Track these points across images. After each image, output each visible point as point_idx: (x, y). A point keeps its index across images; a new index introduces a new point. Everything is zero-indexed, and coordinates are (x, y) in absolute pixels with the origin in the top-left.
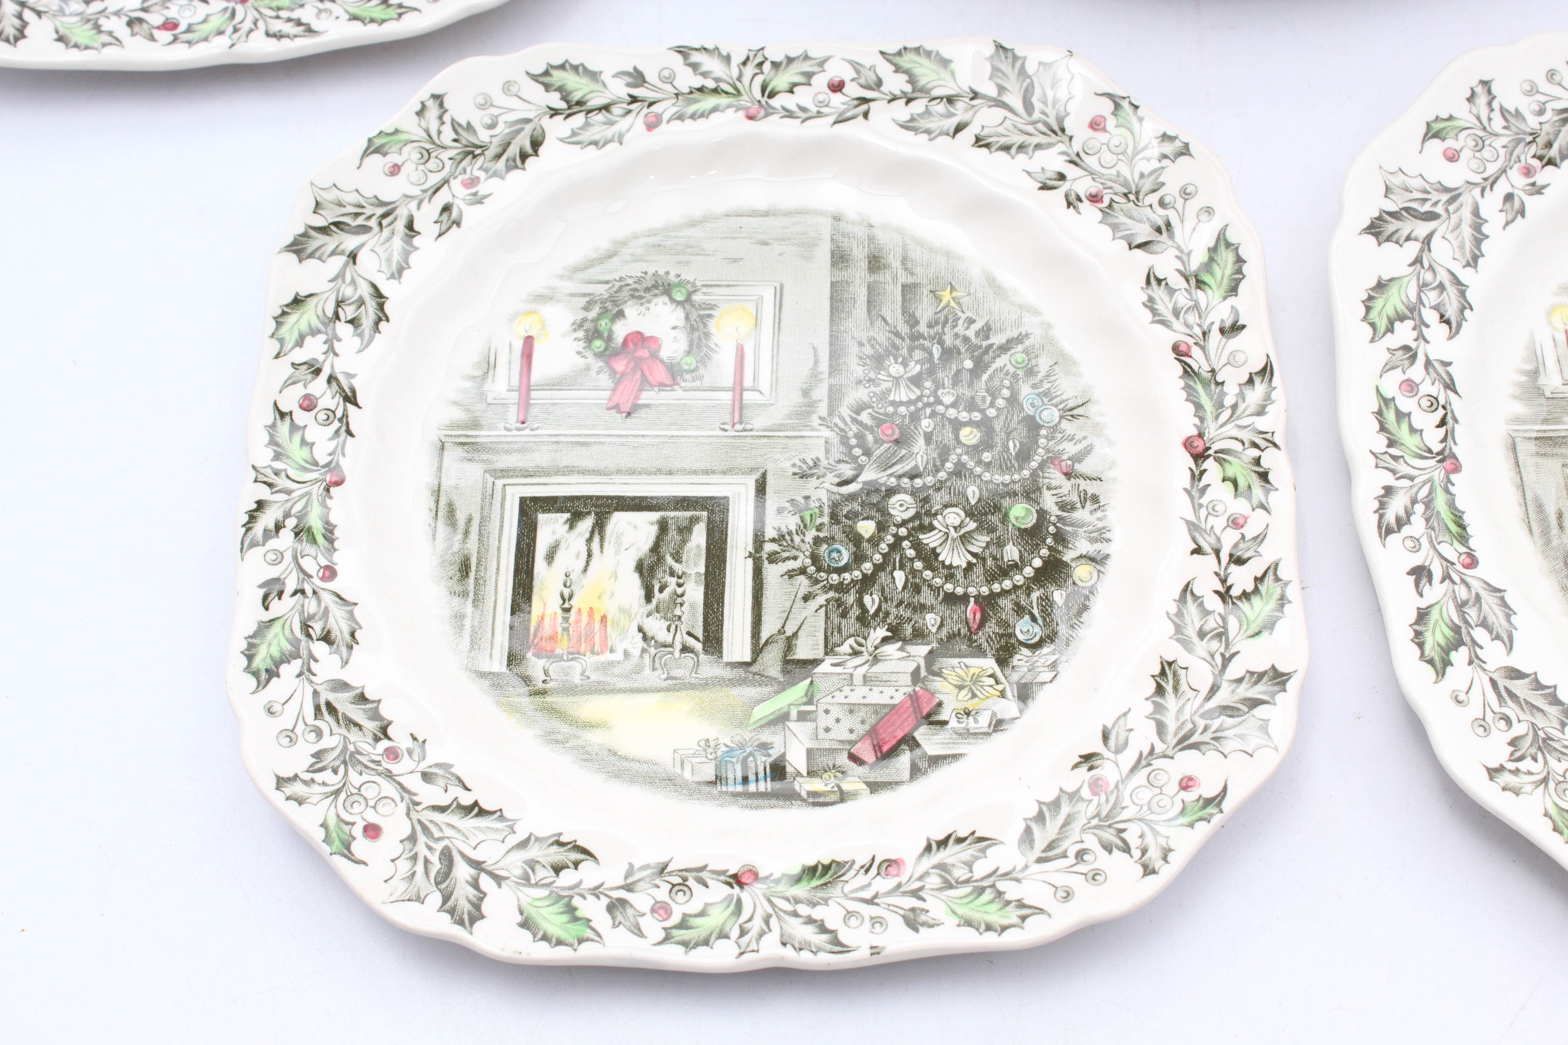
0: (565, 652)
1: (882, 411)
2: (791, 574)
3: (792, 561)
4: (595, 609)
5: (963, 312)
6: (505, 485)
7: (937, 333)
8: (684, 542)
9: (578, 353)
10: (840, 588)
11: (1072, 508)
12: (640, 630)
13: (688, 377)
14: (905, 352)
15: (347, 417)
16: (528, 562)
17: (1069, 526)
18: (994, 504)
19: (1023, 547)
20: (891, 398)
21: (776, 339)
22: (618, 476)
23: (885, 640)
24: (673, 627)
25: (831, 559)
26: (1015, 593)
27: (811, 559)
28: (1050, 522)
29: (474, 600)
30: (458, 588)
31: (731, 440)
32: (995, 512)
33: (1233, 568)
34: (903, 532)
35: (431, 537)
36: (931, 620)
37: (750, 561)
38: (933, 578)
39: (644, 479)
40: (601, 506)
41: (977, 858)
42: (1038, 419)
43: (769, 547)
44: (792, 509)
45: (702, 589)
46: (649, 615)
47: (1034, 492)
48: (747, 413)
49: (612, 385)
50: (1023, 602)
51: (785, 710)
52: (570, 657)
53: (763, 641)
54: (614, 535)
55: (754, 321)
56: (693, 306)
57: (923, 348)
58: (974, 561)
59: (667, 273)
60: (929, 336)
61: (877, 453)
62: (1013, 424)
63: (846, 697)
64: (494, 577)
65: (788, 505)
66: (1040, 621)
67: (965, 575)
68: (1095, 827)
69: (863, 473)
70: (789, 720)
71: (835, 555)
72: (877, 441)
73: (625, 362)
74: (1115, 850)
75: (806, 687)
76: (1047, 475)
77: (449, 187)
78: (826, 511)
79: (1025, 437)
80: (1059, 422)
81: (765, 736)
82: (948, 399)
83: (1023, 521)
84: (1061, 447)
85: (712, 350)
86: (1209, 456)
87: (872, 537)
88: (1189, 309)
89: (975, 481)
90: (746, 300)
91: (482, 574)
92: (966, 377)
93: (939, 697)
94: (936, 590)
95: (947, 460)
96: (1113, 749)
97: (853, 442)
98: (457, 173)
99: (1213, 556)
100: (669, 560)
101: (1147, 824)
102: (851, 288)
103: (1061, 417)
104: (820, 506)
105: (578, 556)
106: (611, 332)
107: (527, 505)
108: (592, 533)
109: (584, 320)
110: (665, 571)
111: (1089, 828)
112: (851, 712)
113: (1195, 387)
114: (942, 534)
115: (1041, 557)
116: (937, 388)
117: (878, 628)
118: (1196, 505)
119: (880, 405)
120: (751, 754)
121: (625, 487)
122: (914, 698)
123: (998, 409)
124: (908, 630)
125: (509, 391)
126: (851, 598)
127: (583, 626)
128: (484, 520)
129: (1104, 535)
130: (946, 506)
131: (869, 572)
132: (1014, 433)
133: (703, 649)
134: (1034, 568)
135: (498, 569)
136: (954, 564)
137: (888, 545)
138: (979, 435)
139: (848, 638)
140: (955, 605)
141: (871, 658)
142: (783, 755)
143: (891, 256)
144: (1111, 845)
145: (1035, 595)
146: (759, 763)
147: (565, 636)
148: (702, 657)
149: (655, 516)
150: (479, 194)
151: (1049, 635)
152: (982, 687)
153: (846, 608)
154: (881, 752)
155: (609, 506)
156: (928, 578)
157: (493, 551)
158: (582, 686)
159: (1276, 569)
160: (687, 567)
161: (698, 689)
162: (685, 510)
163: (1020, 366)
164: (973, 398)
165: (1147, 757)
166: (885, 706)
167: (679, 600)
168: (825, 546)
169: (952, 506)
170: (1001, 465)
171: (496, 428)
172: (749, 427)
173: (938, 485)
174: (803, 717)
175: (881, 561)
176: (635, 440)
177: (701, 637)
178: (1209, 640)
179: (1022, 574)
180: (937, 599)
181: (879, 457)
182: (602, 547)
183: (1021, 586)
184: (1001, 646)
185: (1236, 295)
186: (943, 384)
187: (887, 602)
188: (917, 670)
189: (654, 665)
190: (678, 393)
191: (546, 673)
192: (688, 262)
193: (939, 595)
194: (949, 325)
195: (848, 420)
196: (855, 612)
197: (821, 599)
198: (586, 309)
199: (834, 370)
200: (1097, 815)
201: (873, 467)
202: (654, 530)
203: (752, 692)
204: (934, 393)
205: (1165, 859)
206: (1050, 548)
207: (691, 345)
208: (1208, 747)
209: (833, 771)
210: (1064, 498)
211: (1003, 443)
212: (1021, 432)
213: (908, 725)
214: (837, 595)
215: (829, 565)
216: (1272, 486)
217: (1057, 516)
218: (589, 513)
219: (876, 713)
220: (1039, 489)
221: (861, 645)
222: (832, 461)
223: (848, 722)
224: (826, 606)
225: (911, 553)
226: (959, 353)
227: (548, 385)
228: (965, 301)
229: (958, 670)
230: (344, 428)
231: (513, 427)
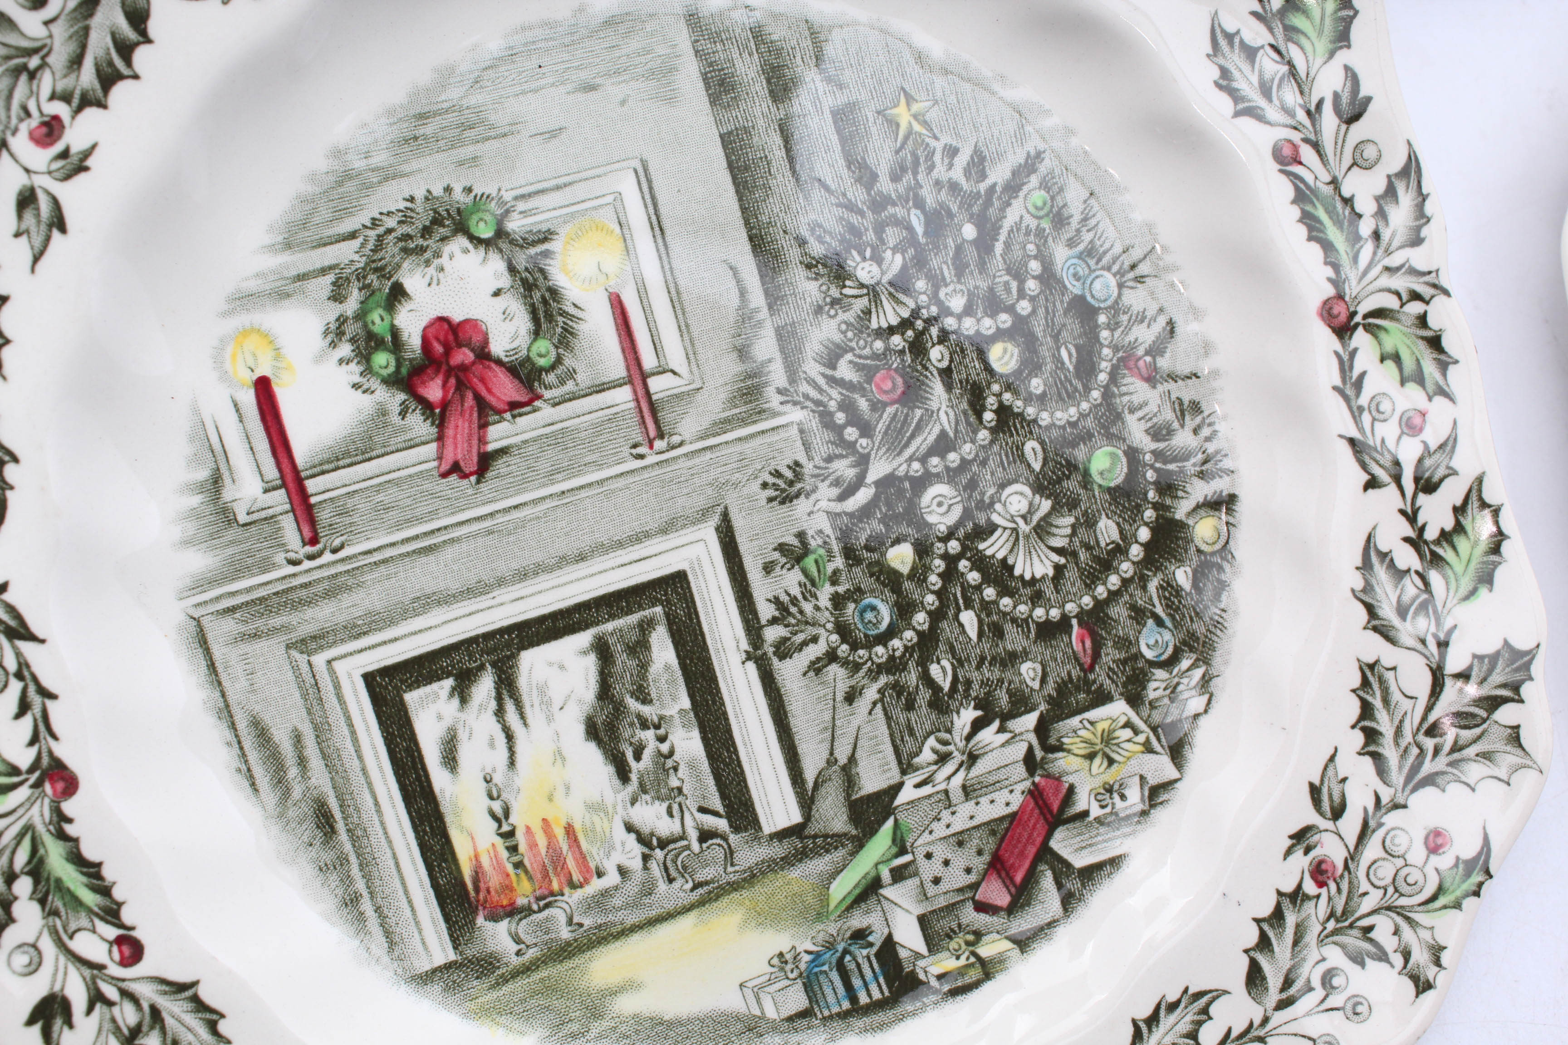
0: (532, 900)
1: (867, 352)
2: (816, 667)
3: (811, 645)
4: (549, 818)
5: (936, 138)
6: (329, 662)
7: (909, 189)
8: (644, 666)
9: (356, 386)
10: (893, 665)
11: (1170, 432)
12: (630, 828)
13: (551, 378)
14: (870, 236)
15: (28, 666)
16: (418, 778)
17: (1171, 462)
18: (1066, 460)
19: (1120, 516)
20: (874, 325)
21: (667, 267)
22: (503, 590)
23: (978, 726)
24: (675, 807)
25: (865, 625)
26: (1126, 591)
27: (838, 633)
28: (1145, 465)
29: (361, 865)
30: (328, 856)
31: (657, 471)
32: (1070, 473)
33: (1422, 498)
34: (954, 546)
35: (249, 790)
36: (1029, 671)
37: (751, 666)
38: (1015, 607)
39: (545, 581)
40: (496, 649)
41: (1200, 1023)
42: (1089, 298)
43: (772, 634)
44: (784, 560)
45: (696, 734)
46: (634, 801)
47: (1114, 423)
48: (666, 416)
49: (434, 430)
50: (1140, 602)
51: (873, 874)
52: (542, 903)
53: (810, 784)
54: (535, 692)
55: (621, 245)
56: (513, 242)
57: (897, 222)
58: (1063, 561)
59: (448, 189)
60: (899, 197)
61: (881, 427)
62: (1059, 319)
63: (948, 826)
64: (375, 818)
65: (776, 555)
66: (1168, 623)
67: (1056, 587)
68: (1335, 932)
69: (871, 466)
70: (881, 887)
71: (869, 616)
72: (877, 407)
73: (439, 381)
74: (1368, 961)
75: (890, 832)
76: (1124, 389)
77: (12, 155)
78: (836, 547)
79: (1080, 336)
80: (1120, 295)
81: (857, 921)
82: (957, 303)
83: (1109, 476)
84: (1131, 338)
85: (572, 317)
86: (1357, 325)
87: (914, 569)
88: (1281, 80)
89: (1031, 433)
90: (595, 208)
91: (356, 820)
92: (971, 255)
93: (1069, 779)
94: (1022, 623)
95: (983, 408)
96: (1329, 815)
97: (840, 418)
98: (14, 121)
99: (1393, 487)
100: (632, 704)
101: (1398, 913)
102: (755, 139)
103: (1121, 286)
104: (825, 543)
105: (492, 744)
106: (395, 333)
107: (380, 685)
108: (499, 699)
109: (342, 320)
110: (632, 725)
111: (1327, 937)
112: (960, 844)
113: (1316, 213)
114: (1008, 532)
115: (1146, 524)
116: (936, 289)
117: (962, 711)
118: (1355, 409)
119: (862, 342)
120: (846, 952)
121: (520, 606)
122: (1035, 794)
123: (1032, 299)
124: (1003, 699)
125: (266, 491)
126: (912, 677)
127: (543, 851)
128: (321, 731)
129: (1220, 465)
130: (1002, 486)
131: (926, 627)
132: (1064, 334)
133: (731, 826)
134: (1141, 544)
135: (377, 804)
136: (1038, 575)
137: (939, 575)
138: (1016, 351)
139: (926, 738)
140: (1055, 638)
141: (965, 758)
142: (890, 936)
143: (799, 59)
144: (1361, 953)
145: (1153, 585)
146: (860, 960)
147: (523, 875)
148: (733, 838)
149: (584, 638)
150: (74, 150)
151: (1184, 640)
152: (1118, 745)
153: (909, 694)
154: (1015, 885)
155: (508, 645)
156: (1008, 609)
157: (357, 778)
158: (576, 940)
159: (1480, 491)
160: (663, 706)
161: (743, 888)
162: (627, 614)
163: (1042, 213)
164: (991, 290)
165: (1374, 814)
166: (1002, 819)
167: (670, 763)
168: (851, 606)
169: (1010, 483)
170: (1059, 394)
171: (275, 566)
172: (676, 439)
173: (982, 455)
174: (899, 875)
175: (937, 603)
176: (508, 517)
177: (720, 809)
178: (1413, 618)
179: (1128, 560)
180: (1028, 637)
181: (886, 433)
182: (522, 716)
183: (1132, 578)
184: (1127, 677)
185: (1349, 47)
186: (944, 279)
187: (962, 666)
188: (1030, 750)
189: (668, 875)
190: (546, 413)
191: (518, 940)
192: (475, 158)
193: (1029, 631)
194: (922, 168)
195: (821, 381)
196: (924, 696)
197: (871, 693)
198: (337, 296)
199: (774, 300)
200: (1332, 915)
201: (881, 452)
202: (591, 661)
203: (819, 865)
204: (935, 298)
205: (1438, 963)
206: (1156, 506)
207: (535, 320)
208: (1447, 778)
209: (961, 935)
210: (1155, 420)
211: (1054, 355)
212: (1072, 327)
213: (1038, 835)
214: (891, 678)
215: (866, 635)
216: (1449, 357)
217: (1153, 452)
218: (482, 667)
219: (993, 833)
220: (1119, 417)
221: (946, 743)
222: (818, 461)
223: (961, 859)
224: (881, 700)
225: (974, 577)
226: (950, 215)
227: (329, 462)
228: (933, 115)
229: (1082, 733)
230: (32, 689)
231: (300, 556)
